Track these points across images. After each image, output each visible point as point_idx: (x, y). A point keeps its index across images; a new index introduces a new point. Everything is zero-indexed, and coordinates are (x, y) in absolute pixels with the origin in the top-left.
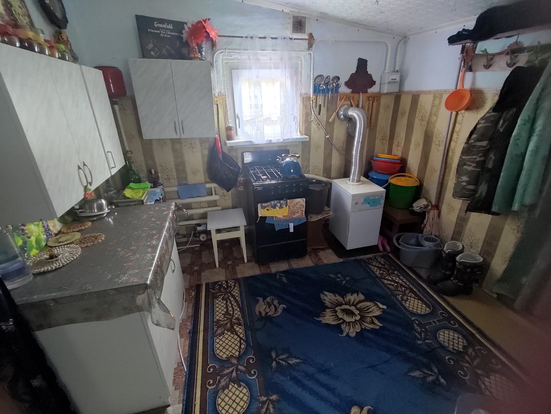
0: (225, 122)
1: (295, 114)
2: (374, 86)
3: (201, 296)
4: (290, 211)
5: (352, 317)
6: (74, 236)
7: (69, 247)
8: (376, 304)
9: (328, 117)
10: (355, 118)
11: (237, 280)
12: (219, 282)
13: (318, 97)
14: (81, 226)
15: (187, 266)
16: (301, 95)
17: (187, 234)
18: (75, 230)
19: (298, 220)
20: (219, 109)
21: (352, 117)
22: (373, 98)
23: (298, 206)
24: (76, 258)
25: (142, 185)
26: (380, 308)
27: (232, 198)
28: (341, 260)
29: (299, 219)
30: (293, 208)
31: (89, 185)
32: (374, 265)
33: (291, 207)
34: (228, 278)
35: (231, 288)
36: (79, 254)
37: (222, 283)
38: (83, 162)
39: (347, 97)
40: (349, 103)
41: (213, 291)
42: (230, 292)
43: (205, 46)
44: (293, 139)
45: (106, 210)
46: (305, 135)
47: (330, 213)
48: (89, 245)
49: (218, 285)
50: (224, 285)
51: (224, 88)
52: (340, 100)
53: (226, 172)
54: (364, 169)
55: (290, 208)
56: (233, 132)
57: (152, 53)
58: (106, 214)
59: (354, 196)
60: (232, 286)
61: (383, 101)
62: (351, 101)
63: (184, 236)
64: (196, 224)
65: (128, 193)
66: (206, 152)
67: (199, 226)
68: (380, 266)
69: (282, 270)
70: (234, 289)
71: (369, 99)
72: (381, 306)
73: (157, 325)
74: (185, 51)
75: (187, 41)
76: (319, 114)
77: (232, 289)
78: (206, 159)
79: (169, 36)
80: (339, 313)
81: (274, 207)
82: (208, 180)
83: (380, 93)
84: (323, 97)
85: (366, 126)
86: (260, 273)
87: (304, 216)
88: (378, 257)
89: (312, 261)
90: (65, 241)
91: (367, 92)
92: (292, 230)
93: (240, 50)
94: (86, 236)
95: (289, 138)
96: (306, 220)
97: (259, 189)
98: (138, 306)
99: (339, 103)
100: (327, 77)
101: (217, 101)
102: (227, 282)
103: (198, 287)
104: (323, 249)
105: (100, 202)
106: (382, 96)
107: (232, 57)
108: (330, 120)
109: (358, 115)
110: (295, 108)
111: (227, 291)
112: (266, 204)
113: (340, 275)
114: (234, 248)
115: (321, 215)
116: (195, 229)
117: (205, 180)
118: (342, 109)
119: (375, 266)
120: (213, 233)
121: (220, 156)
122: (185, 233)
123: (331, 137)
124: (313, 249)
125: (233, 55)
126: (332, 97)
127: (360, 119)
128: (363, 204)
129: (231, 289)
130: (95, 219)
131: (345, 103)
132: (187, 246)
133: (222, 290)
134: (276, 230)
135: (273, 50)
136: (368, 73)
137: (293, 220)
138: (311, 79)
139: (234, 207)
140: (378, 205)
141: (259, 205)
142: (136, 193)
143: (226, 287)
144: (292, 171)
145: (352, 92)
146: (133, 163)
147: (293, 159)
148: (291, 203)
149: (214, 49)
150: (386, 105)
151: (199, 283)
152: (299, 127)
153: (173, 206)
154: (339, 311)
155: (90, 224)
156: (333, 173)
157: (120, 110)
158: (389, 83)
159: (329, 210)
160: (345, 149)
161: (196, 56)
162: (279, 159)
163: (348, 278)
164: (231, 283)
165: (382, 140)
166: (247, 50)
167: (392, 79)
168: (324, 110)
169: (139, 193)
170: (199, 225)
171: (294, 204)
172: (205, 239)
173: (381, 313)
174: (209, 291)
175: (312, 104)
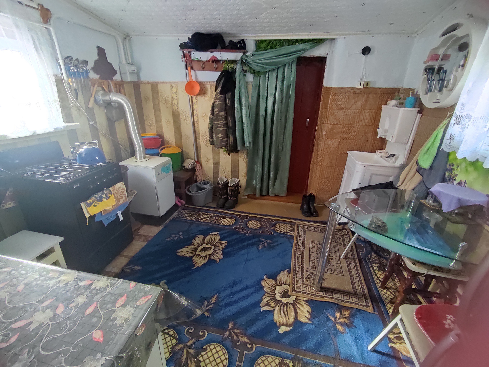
2: (116, 74)
4: (116, 199)
5: (211, 250)
8: (212, 234)
9: (86, 103)
19: (123, 206)
21: (116, 102)
22: (119, 86)
23: (120, 191)
26: (216, 235)
28: (161, 227)
30: (117, 195)
33: (115, 194)
39: (98, 83)
40: (101, 89)
52: (92, 86)
55: (115, 196)
59: (156, 168)
62: (103, 87)
69: (124, 265)
71: (116, 86)
72: (216, 233)
80: (201, 254)
81: (101, 200)
83: (122, 81)
87: (127, 200)
88: (182, 211)
89: (142, 241)
91: (113, 79)
92: (121, 218)
97: (76, 185)
99: (93, 89)
100: (76, 60)
104: (139, 229)
106: (125, 84)
108: (89, 106)
112: (90, 200)
113: (173, 235)
118: (99, 95)
123: (96, 123)
128: (162, 173)
131: (98, 89)
134: (105, 226)
136: (109, 62)
137: (119, 208)
138: (60, 58)
141: (83, 205)
145: (101, 79)
148: (114, 190)
154: (200, 253)
158: (130, 73)
160: (109, 133)
163: (181, 234)
167: (132, 70)
168: (80, 95)
171: (117, 190)
173: (219, 236)
175: (69, 88)
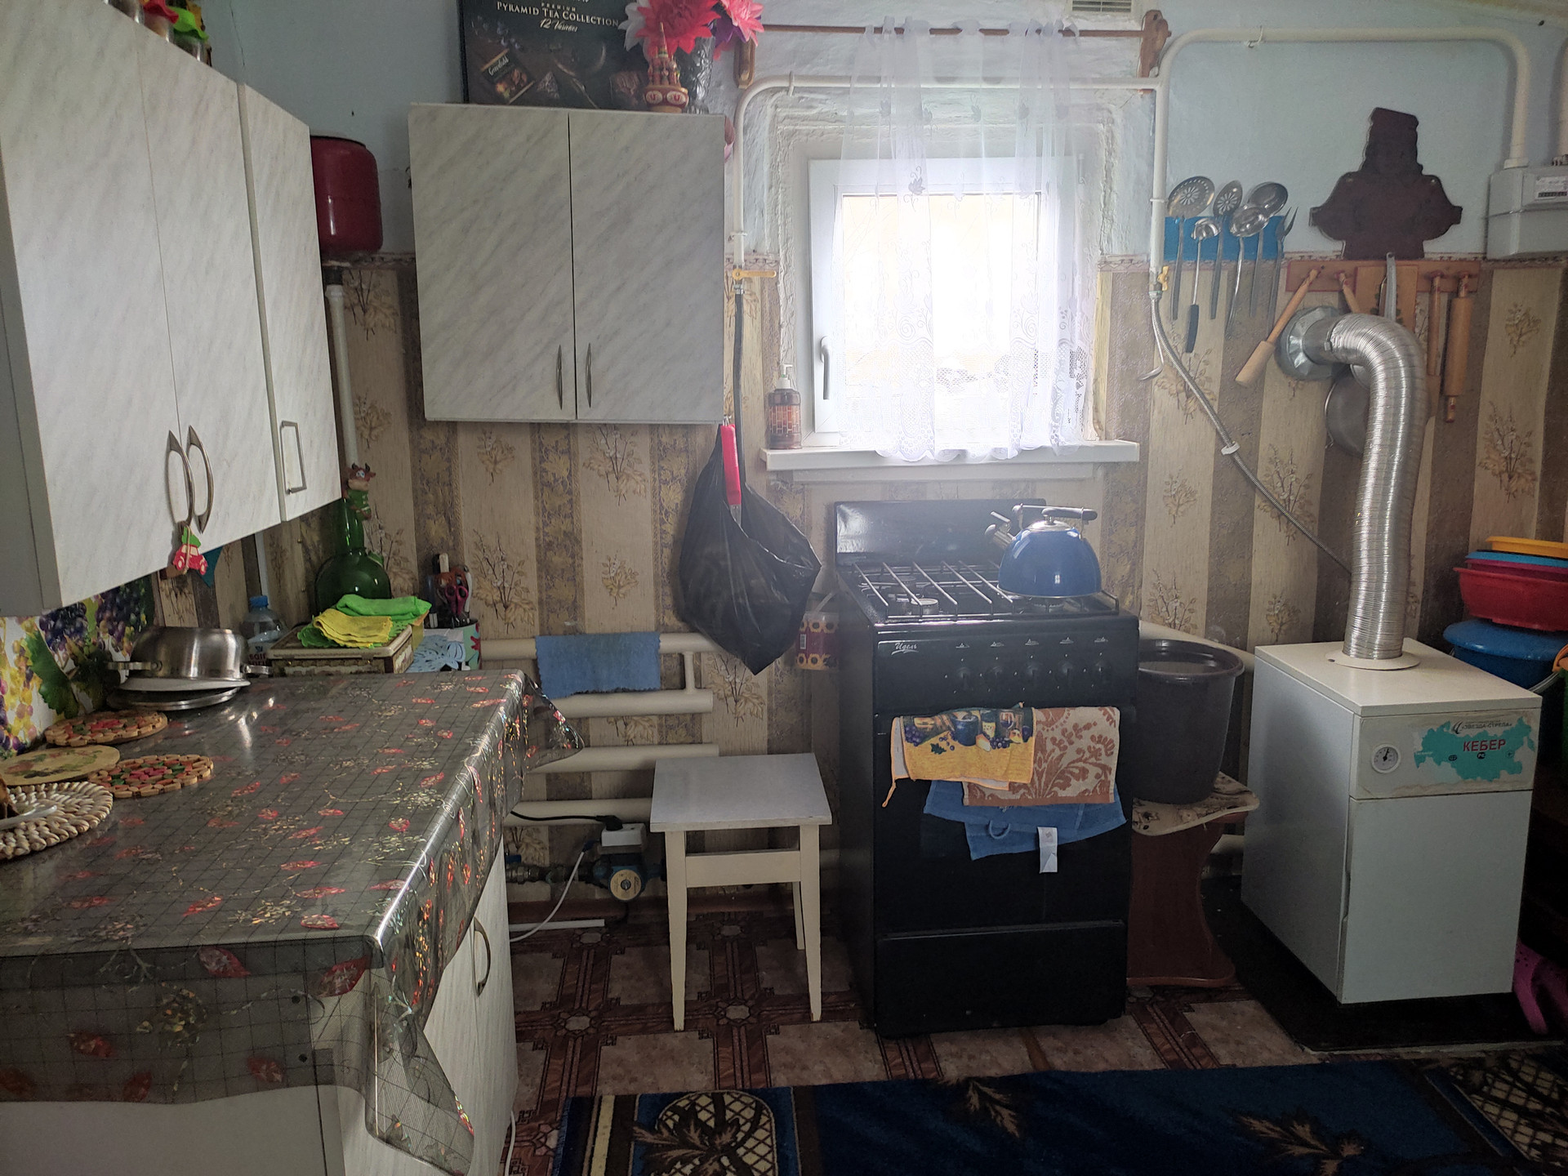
0: (764, 372)
1: (1078, 343)
2: (1454, 230)
3: (588, 1154)
4: (1045, 765)
6: (95, 757)
7: (67, 790)
9: (1232, 365)
10: (1364, 361)
11: (769, 1098)
12: (680, 1095)
13: (1186, 277)
14: (125, 726)
15: (537, 1008)
16: (1105, 264)
17: (554, 866)
18: (100, 737)
19: (1081, 813)
20: (747, 319)
21: (1352, 357)
22: (1449, 285)
23: (1085, 742)
24: (89, 829)
25: (396, 605)
27: (770, 710)
28: (1312, 1056)
29: (1090, 810)
30: (1058, 752)
31: (193, 526)
32: (1496, 1100)
33: (1049, 746)
34: (725, 1084)
35: (738, 1130)
36: (104, 815)
37: (693, 1104)
38: (190, 429)
39: (1323, 276)
40: (1333, 300)
41: (649, 1138)
42: (729, 1151)
43: (710, 68)
44: (1065, 448)
45: (235, 678)
46: (1118, 437)
47: (1244, 804)
48: (146, 790)
49: (675, 1110)
50: (703, 1116)
51: (774, 236)
52: (1287, 290)
53: (753, 582)
54: (1416, 608)
55: (1043, 751)
56: (799, 414)
57: (500, 88)
58: (230, 692)
59: (1370, 715)
60: (742, 1121)
61: (1505, 293)
62: (1341, 292)
63: (540, 875)
64: (598, 818)
65: (332, 624)
66: (674, 497)
67: (609, 829)
68: (1534, 1106)
69: (993, 1072)
70: (749, 1135)
71: (1432, 286)
73: (388, 1141)
74: (626, 83)
75: (638, 48)
76: (1189, 348)
77: (740, 1136)
78: (670, 528)
79: (570, 28)
81: (968, 737)
82: (671, 620)
83: (1484, 258)
84: (1209, 276)
85: (1421, 406)
86: (883, 1077)
87: (1112, 799)
88: (1522, 1063)
89: (1156, 1048)
90: (57, 771)
91: (1419, 254)
92: (1050, 864)
93: (849, 78)
94: (140, 761)
95: (1048, 444)
96: (1123, 820)
97: (902, 647)
98: (314, 1053)
99: (1285, 302)
100: (1227, 189)
101: (740, 282)
102: (717, 1100)
103: (580, 1114)
104: (1210, 995)
105: (216, 638)
106: (1498, 273)
107: (814, 112)
108: (1244, 376)
109: (1378, 345)
110: (1079, 314)
111: (718, 1142)
112: (927, 720)
113: (1307, 1128)
114: (760, 950)
115: (1199, 810)
116: (592, 841)
117: (658, 621)
118: (1301, 329)
119: (1505, 1104)
120: (675, 849)
121: (736, 510)
122: (544, 859)
123: (1250, 452)
124: (1156, 989)
125: (821, 101)
126: (1251, 274)
127: (1388, 360)
128: (1419, 759)
129: (734, 1137)
130: (184, 705)
131: (1314, 299)
132: (546, 925)
133: (694, 1136)
134: (974, 856)
135: (986, 80)
136: (1425, 172)
137: (1057, 814)
138: (1155, 194)
139: (774, 749)
140: (1504, 774)
141: (897, 724)
142: (369, 628)
143: (711, 1123)
144: (1057, 579)
145: (1349, 255)
146: (367, 518)
147: (1063, 524)
148: (1049, 724)
149: (745, 77)
150: (1519, 315)
151: (584, 1090)
152: (1091, 405)
153: (514, 685)
155: (161, 722)
156: (1259, 621)
157: (348, 308)
158: (1530, 210)
159: (1241, 792)
160: (1315, 510)
161: (669, 95)
162: (999, 523)
163: (1349, 1150)
164: (737, 1106)
165: (1505, 477)
166: (879, 80)
167: (1542, 195)
168: (1211, 333)
169: (380, 629)
170: (613, 823)
171: (1064, 732)
172: (630, 895)
174: (631, 1137)
175: (1157, 303)
